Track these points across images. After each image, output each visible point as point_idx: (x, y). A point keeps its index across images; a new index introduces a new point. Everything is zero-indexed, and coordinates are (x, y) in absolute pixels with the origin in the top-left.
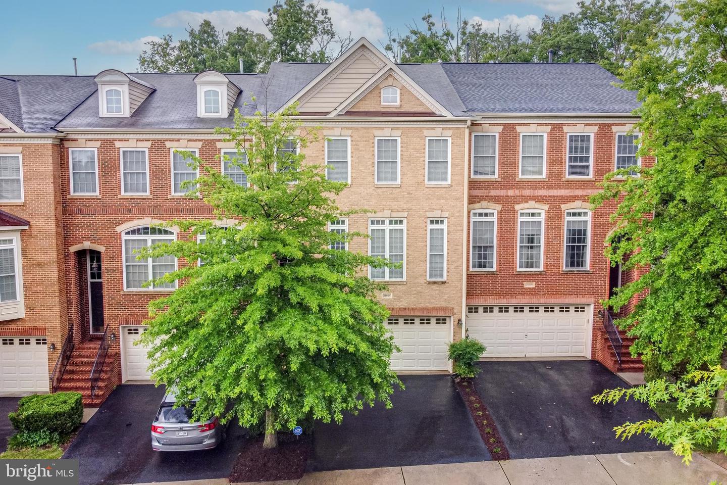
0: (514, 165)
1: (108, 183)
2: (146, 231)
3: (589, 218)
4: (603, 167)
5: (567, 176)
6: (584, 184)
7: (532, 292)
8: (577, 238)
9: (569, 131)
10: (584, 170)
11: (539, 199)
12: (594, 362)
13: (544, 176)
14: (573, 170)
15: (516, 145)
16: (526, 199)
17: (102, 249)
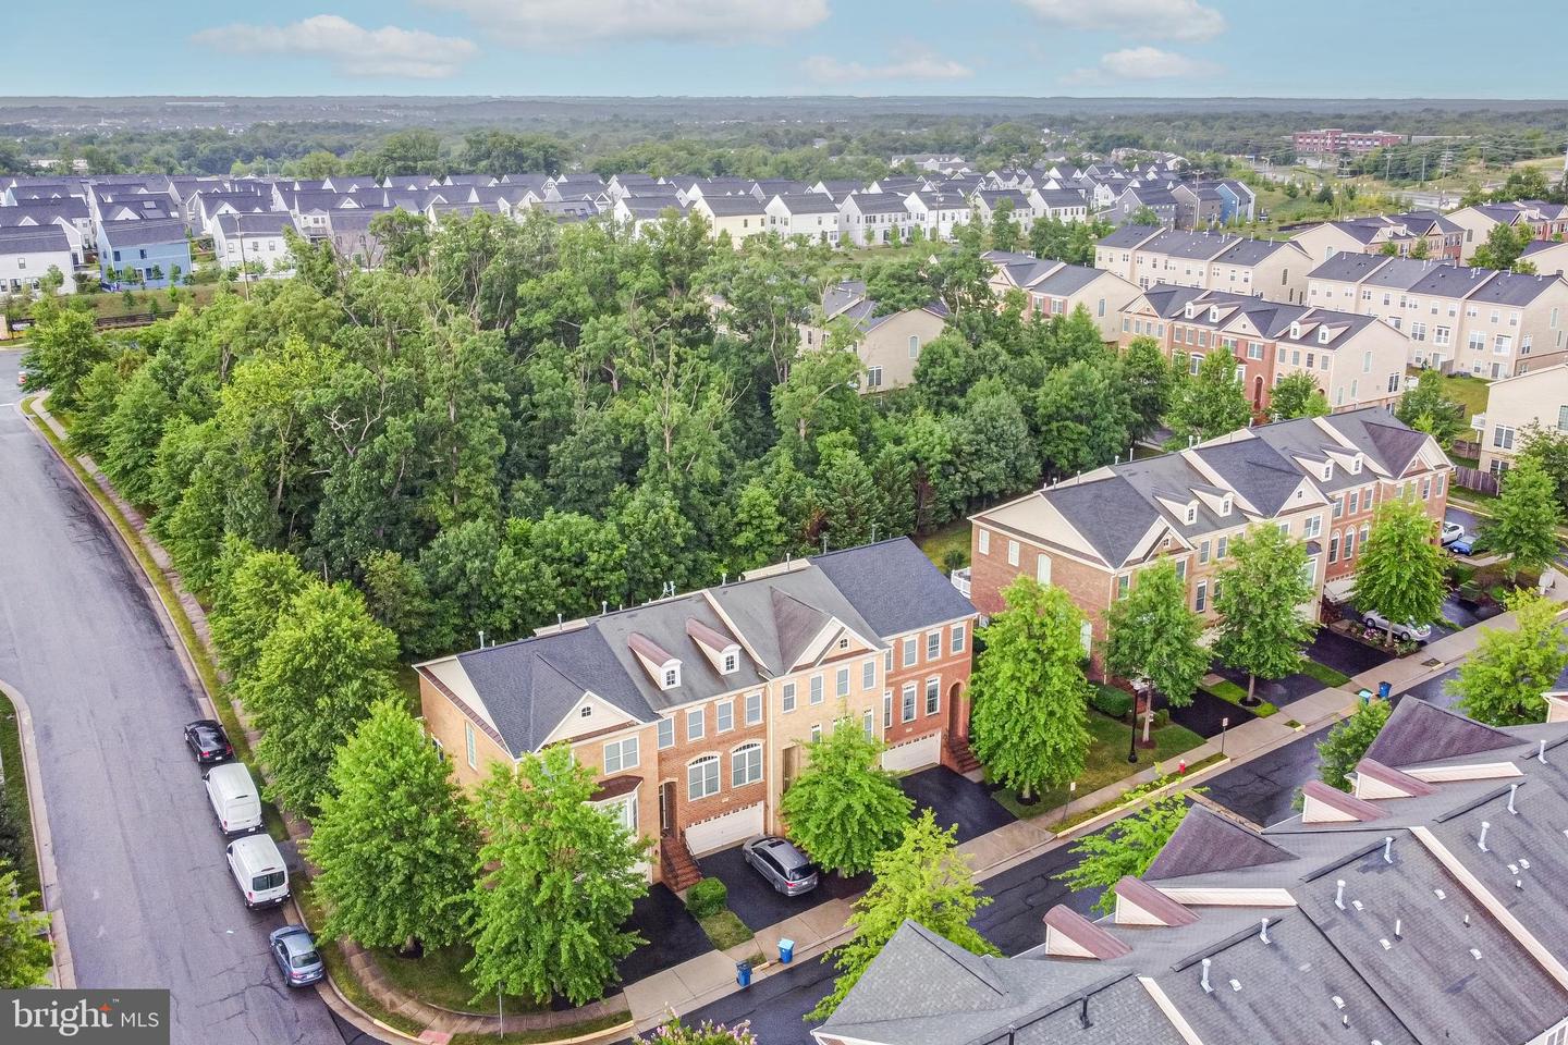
0: (901, 661)
1: (681, 737)
2: (701, 760)
3: (938, 682)
4: (946, 649)
5: (929, 660)
6: (936, 663)
7: (910, 734)
8: (932, 694)
9: (929, 634)
10: (936, 654)
11: (914, 678)
12: (942, 767)
13: (916, 663)
14: (931, 656)
15: (901, 649)
16: (907, 680)
17: (676, 780)
